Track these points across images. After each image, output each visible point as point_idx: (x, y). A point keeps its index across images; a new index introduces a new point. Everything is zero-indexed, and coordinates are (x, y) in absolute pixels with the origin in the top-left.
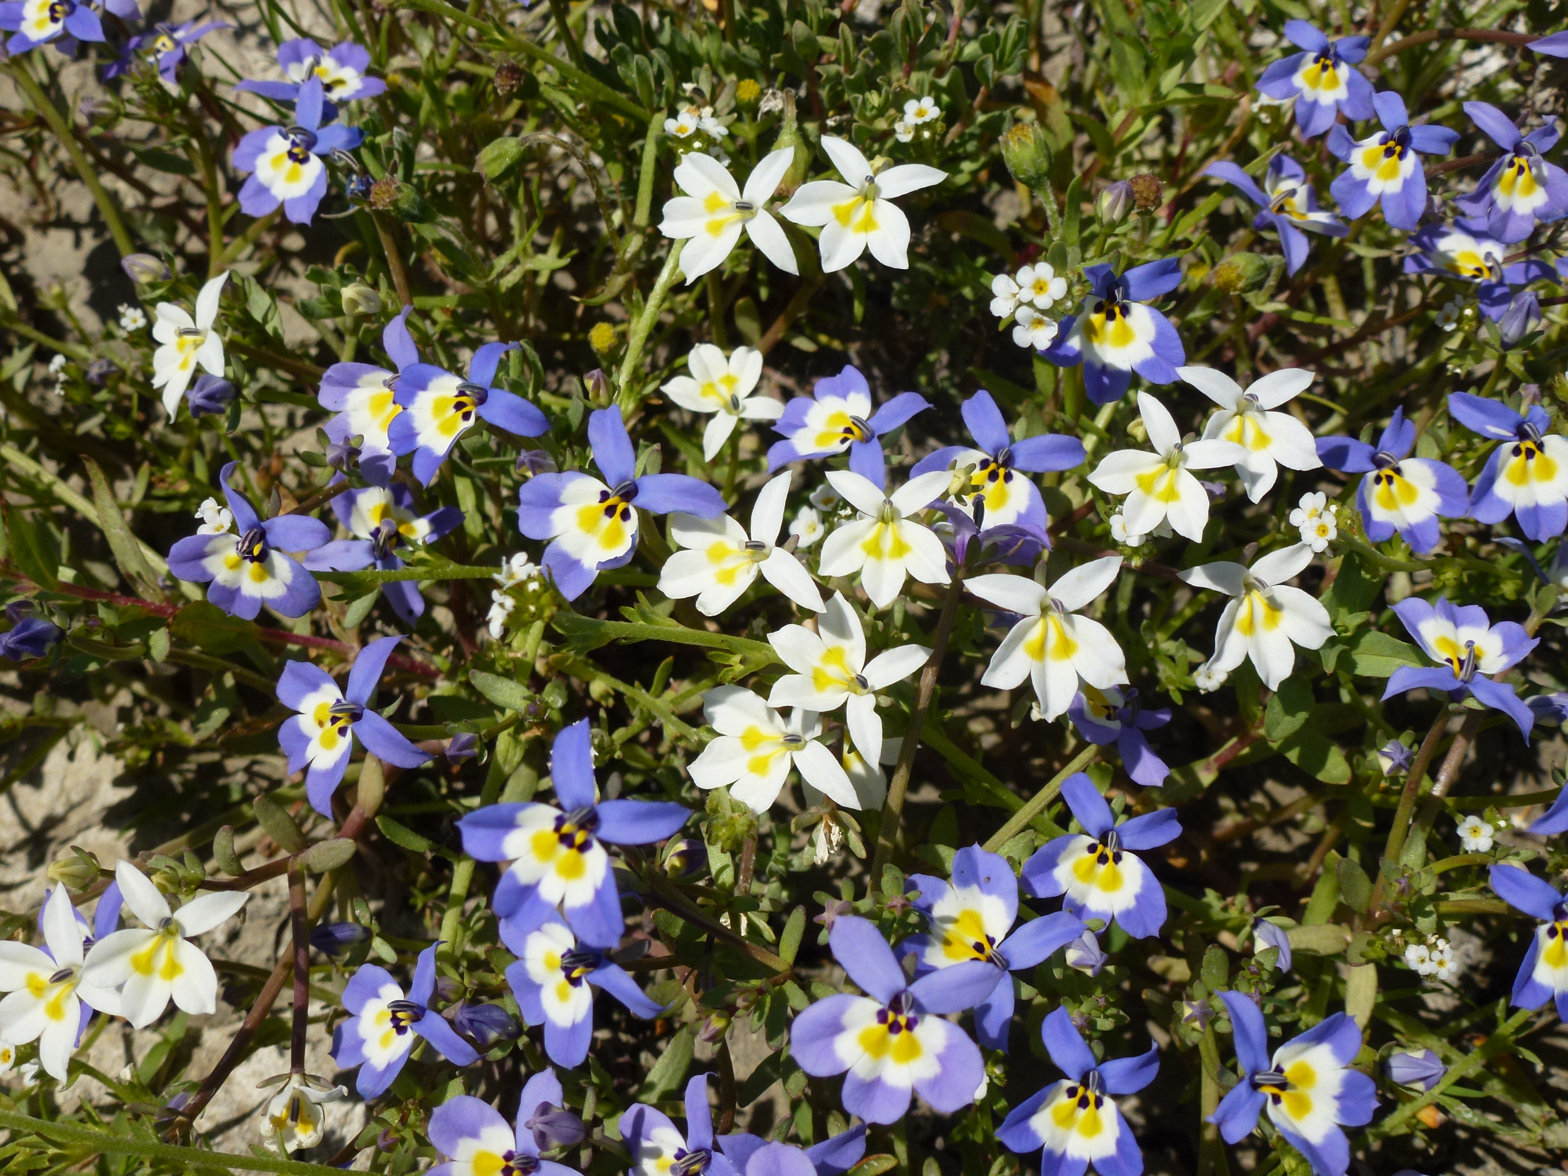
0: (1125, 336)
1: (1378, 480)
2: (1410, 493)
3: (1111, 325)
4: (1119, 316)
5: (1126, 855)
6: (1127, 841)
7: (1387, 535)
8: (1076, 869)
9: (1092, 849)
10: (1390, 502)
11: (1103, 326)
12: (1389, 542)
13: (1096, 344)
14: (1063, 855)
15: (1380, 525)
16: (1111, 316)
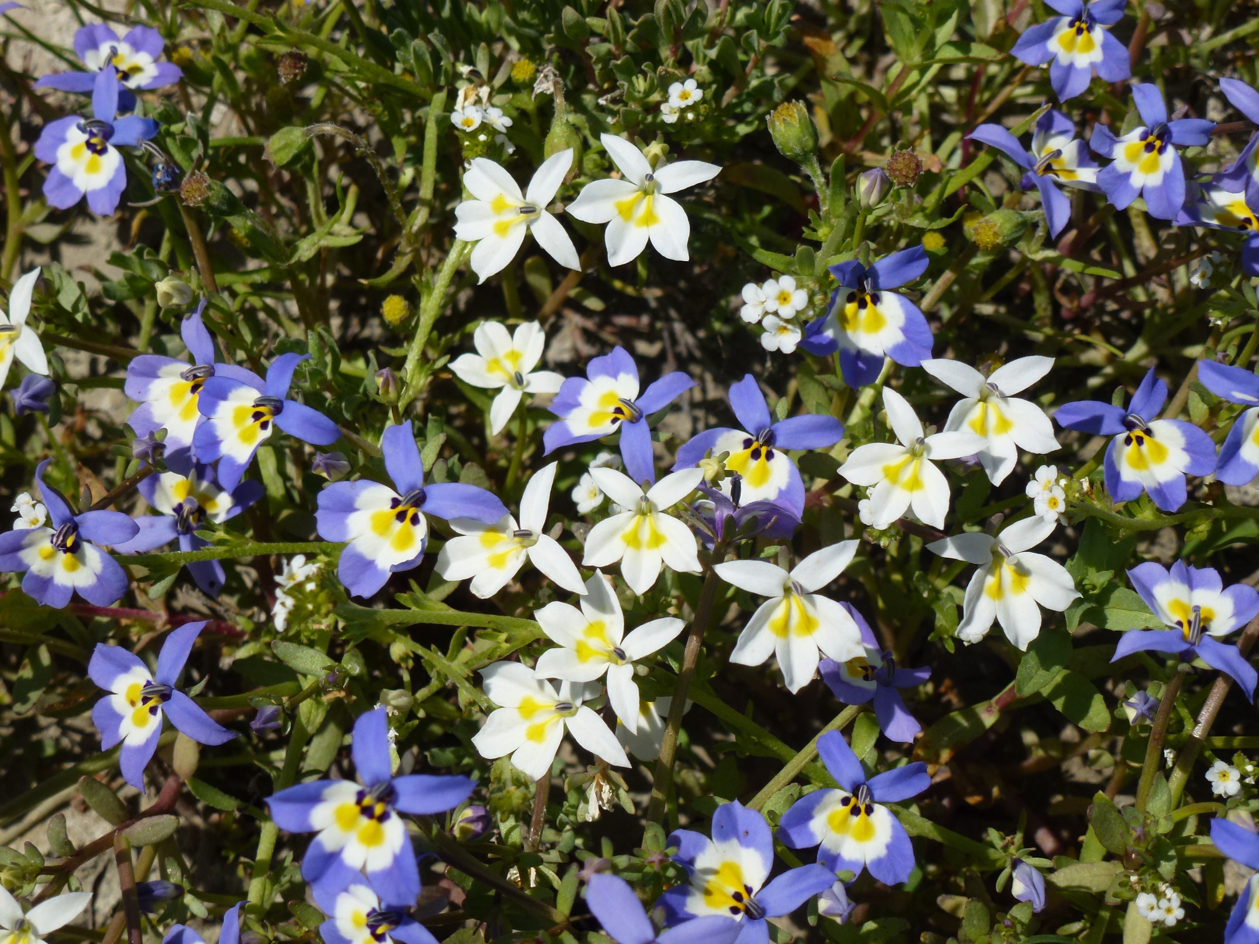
0: (877, 323)
1: (1128, 441)
2: (1160, 452)
3: (864, 314)
4: (870, 304)
5: (876, 807)
6: (877, 794)
7: (1135, 494)
8: (830, 820)
9: (845, 801)
10: (1140, 462)
11: (856, 315)
12: (1137, 501)
13: (850, 332)
14: (818, 808)
15: (1129, 485)
16: (863, 305)
